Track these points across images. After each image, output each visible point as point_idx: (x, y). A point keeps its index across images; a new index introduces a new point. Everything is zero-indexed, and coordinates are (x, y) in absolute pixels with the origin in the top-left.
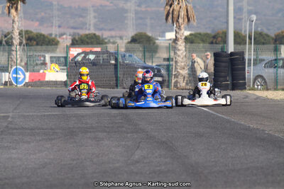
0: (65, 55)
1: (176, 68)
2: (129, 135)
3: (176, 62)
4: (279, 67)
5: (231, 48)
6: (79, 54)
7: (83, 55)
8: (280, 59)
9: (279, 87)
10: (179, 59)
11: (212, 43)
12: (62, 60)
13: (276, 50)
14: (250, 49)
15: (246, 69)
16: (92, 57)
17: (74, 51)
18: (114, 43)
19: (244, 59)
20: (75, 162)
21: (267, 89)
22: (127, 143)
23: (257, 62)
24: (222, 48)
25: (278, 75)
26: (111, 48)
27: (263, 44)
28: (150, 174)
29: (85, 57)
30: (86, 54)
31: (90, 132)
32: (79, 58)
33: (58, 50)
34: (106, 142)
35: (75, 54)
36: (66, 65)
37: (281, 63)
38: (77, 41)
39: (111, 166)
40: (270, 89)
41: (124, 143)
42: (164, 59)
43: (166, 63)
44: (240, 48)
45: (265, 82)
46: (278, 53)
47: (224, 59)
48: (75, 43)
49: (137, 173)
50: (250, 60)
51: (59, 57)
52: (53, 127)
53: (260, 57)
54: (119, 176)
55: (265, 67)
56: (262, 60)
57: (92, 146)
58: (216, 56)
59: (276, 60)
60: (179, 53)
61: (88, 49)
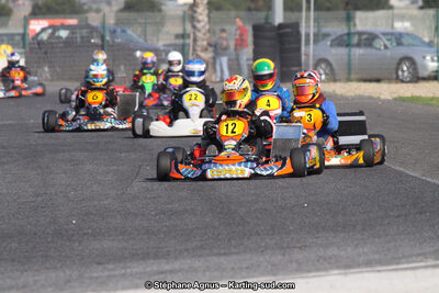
0: (21, 31)
1: (194, 50)
2: (123, 155)
3: (195, 40)
4: (353, 46)
5: (279, 17)
6: (43, 30)
7: (50, 31)
8: (355, 33)
9: (353, 76)
10: (199, 35)
11: (249, 9)
12: (18, 38)
13: (349, 19)
14: (308, 18)
15: (303, 48)
16: (64, 34)
17: (37, 26)
18: (98, 11)
19: (298, 34)
20: (40, 199)
21: (335, 80)
22: (120, 168)
23: (319, 37)
24: (267, 18)
25: (352, 57)
26: (94, 20)
27: (329, 9)
28: (156, 215)
29: (53, 34)
30: (55, 28)
31: (63, 151)
32: (44, 36)
33: (10, 23)
34: (88, 167)
35: (38, 29)
36: (24, 47)
37: (355, 40)
38: (40, 8)
39: (96, 203)
40: (340, 80)
41: (115, 168)
42: (177, 36)
43: (180, 41)
44: (293, 17)
45: (332, 70)
46: (352, 23)
47: (269, 34)
48: (37, 13)
49: (136, 215)
50: (308, 35)
51: (13, 35)
52: (6, 144)
53: (324, 30)
54: (110, 220)
55: (331, 45)
56: (326, 35)
57: (65, 173)
58: (257, 29)
59: (349, 34)
60: (199, 26)
61: (57, 22)
